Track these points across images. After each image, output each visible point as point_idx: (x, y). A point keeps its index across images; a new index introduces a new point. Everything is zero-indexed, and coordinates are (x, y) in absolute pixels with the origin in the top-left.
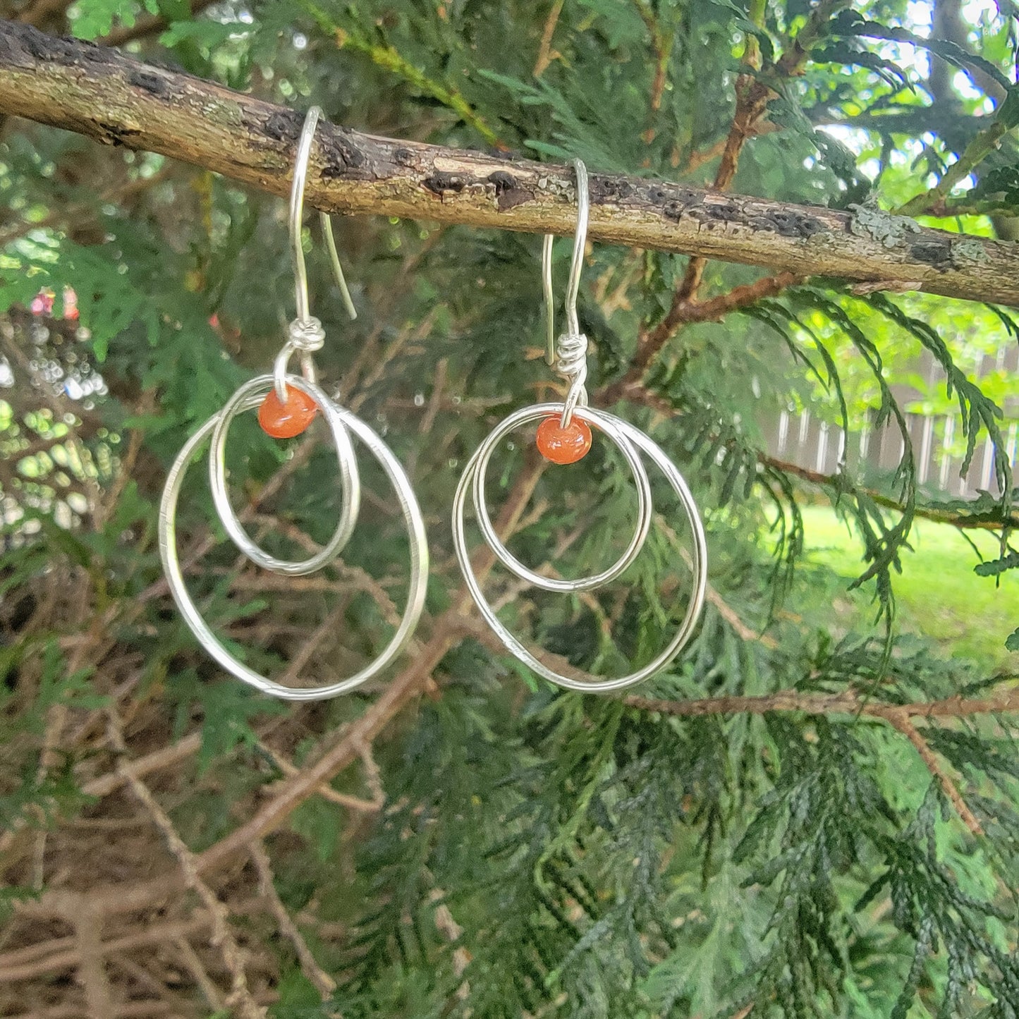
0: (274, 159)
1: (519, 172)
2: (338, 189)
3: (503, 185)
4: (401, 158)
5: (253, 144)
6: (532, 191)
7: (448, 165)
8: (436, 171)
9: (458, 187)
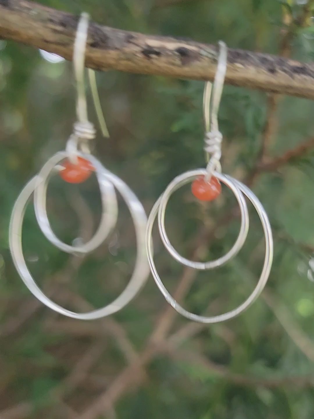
0: (64, 38)
1: (190, 47)
2: (97, 54)
3: (183, 53)
4: (129, 40)
5: (55, 31)
6: (197, 56)
7: (154, 43)
8: (148, 46)
9: (158, 54)
